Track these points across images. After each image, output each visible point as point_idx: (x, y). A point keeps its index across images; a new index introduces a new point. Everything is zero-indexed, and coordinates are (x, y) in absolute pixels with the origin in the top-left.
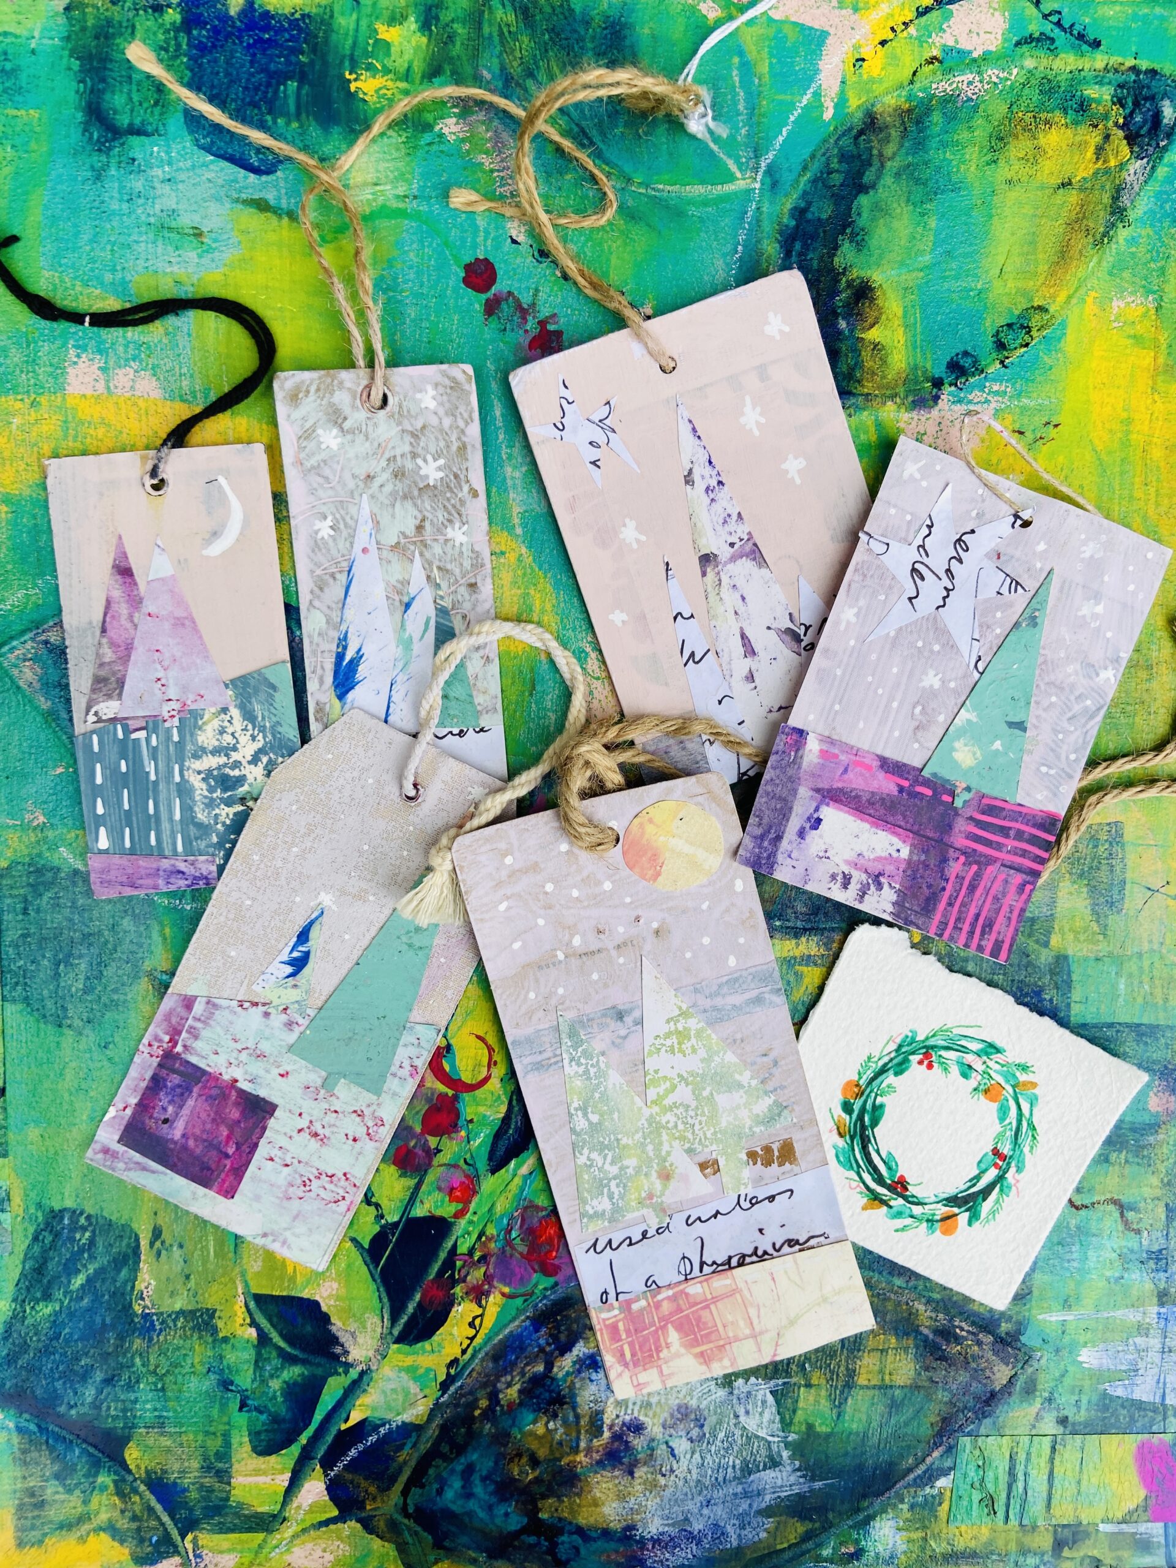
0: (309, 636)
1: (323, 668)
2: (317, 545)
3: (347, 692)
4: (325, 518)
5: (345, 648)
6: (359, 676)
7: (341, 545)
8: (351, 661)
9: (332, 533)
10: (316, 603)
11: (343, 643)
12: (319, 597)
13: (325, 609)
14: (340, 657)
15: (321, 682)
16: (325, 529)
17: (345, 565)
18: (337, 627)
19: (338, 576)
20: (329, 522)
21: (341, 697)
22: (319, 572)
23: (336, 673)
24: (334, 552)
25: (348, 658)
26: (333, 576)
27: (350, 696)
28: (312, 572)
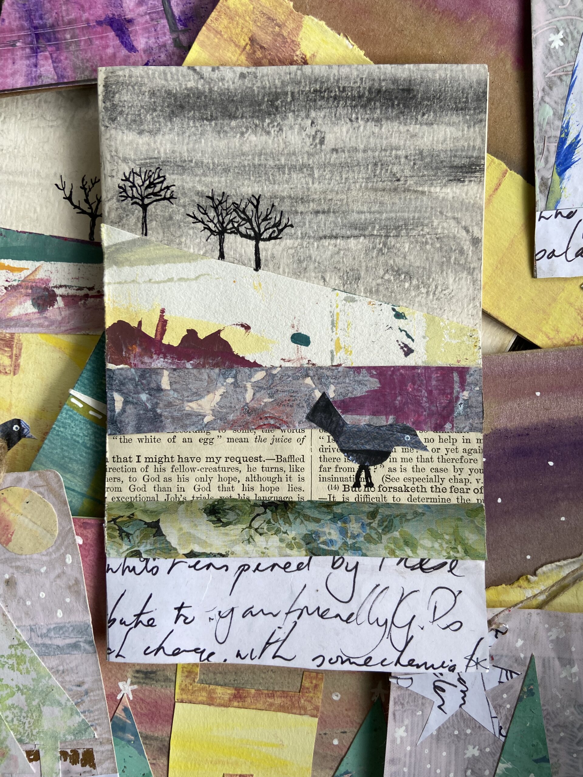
0: (540, 125)
1: (548, 150)
2: (550, 53)
3: (565, 170)
4: (558, 32)
5: (567, 134)
6: (575, 157)
7: (568, 53)
8: (570, 145)
9: (562, 44)
10: (547, 99)
11: (565, 130)
12: (548, 94)
13: (552, 103)
14: (562, 141)
15: (547, 161)
16: (557, 41)
17: (570, 69)
18: (561, 118)
19: (564, 78)
20: (561, 35)
21: (561, 173)
22: (549, 75)
23: (558, 154)
24: (562, 59)
25: (568, 143)
26: (560, 78)
27: (568, 173)
28: (545, 74)
